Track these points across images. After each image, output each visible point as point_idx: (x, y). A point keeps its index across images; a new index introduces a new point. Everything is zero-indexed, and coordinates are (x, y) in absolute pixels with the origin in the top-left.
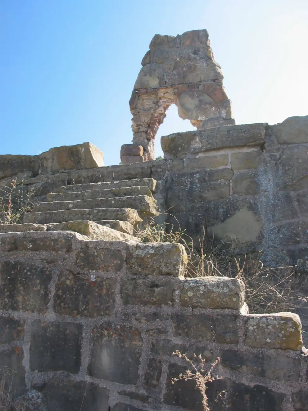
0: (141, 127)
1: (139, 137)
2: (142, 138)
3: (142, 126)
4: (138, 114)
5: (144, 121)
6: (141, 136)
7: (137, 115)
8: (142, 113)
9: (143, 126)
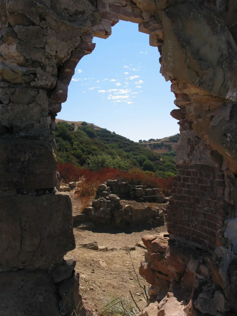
0: (39, 70)
1: (28, 104)
2: (37, 109)
3: (43, 67)
4: (36, 20)
5: (53, 54)
6: (33, 100)
7: (34, 24)
8: (54, 24)
9: (48, 69)
